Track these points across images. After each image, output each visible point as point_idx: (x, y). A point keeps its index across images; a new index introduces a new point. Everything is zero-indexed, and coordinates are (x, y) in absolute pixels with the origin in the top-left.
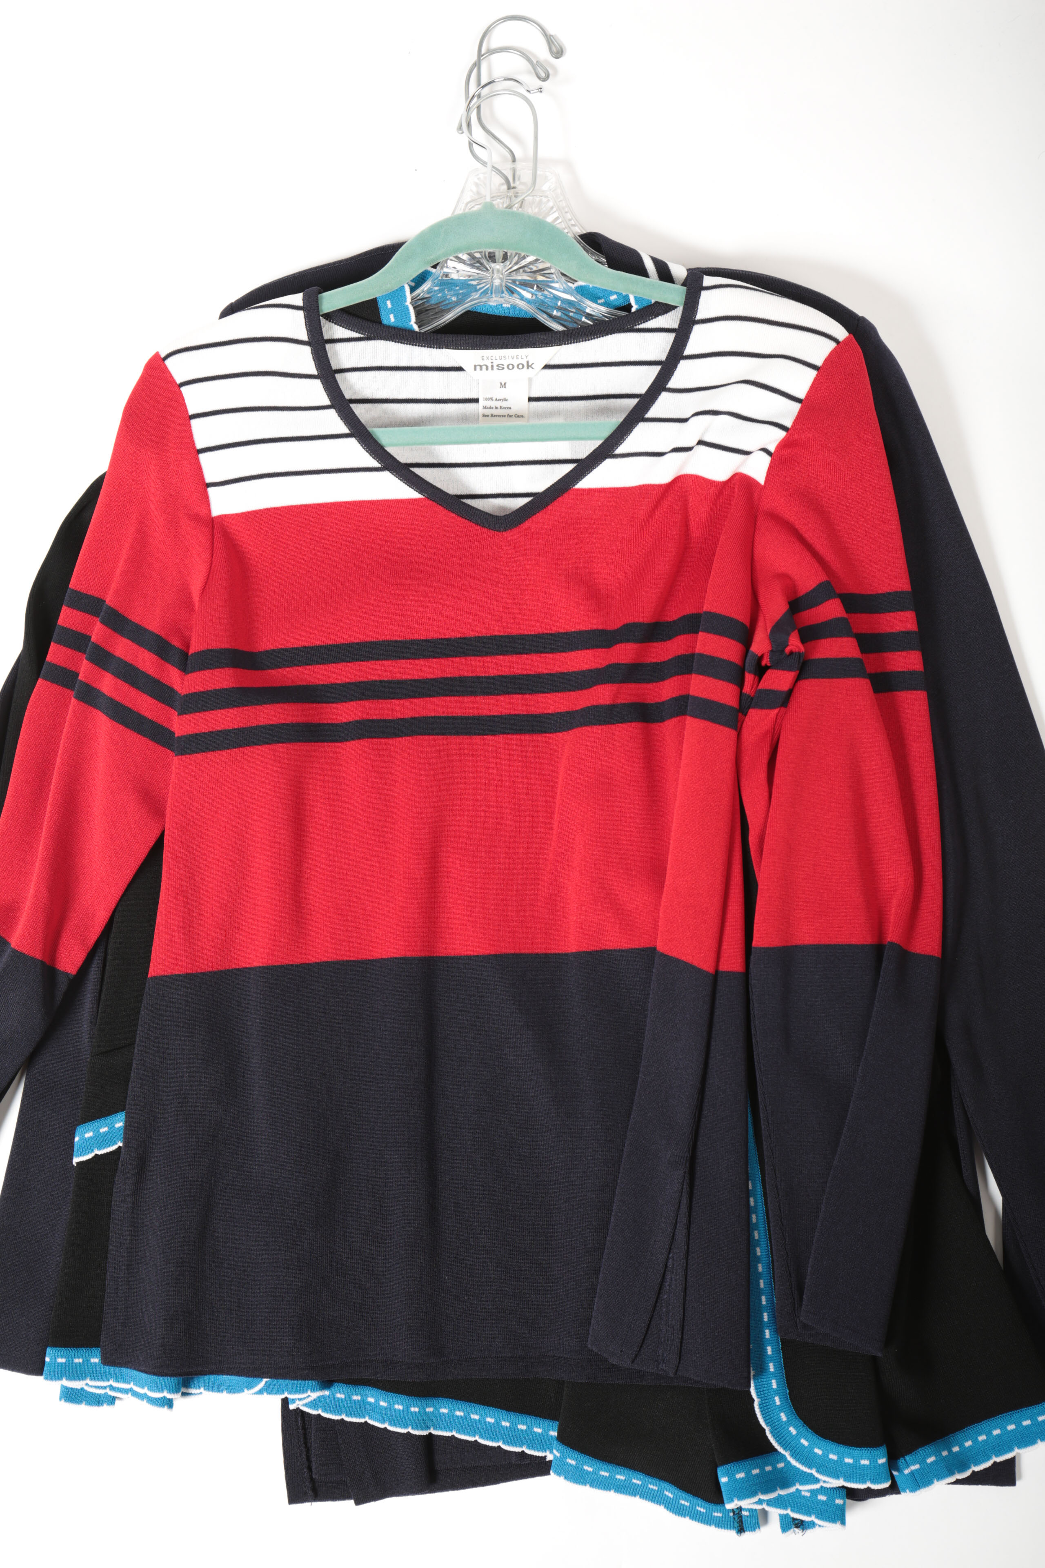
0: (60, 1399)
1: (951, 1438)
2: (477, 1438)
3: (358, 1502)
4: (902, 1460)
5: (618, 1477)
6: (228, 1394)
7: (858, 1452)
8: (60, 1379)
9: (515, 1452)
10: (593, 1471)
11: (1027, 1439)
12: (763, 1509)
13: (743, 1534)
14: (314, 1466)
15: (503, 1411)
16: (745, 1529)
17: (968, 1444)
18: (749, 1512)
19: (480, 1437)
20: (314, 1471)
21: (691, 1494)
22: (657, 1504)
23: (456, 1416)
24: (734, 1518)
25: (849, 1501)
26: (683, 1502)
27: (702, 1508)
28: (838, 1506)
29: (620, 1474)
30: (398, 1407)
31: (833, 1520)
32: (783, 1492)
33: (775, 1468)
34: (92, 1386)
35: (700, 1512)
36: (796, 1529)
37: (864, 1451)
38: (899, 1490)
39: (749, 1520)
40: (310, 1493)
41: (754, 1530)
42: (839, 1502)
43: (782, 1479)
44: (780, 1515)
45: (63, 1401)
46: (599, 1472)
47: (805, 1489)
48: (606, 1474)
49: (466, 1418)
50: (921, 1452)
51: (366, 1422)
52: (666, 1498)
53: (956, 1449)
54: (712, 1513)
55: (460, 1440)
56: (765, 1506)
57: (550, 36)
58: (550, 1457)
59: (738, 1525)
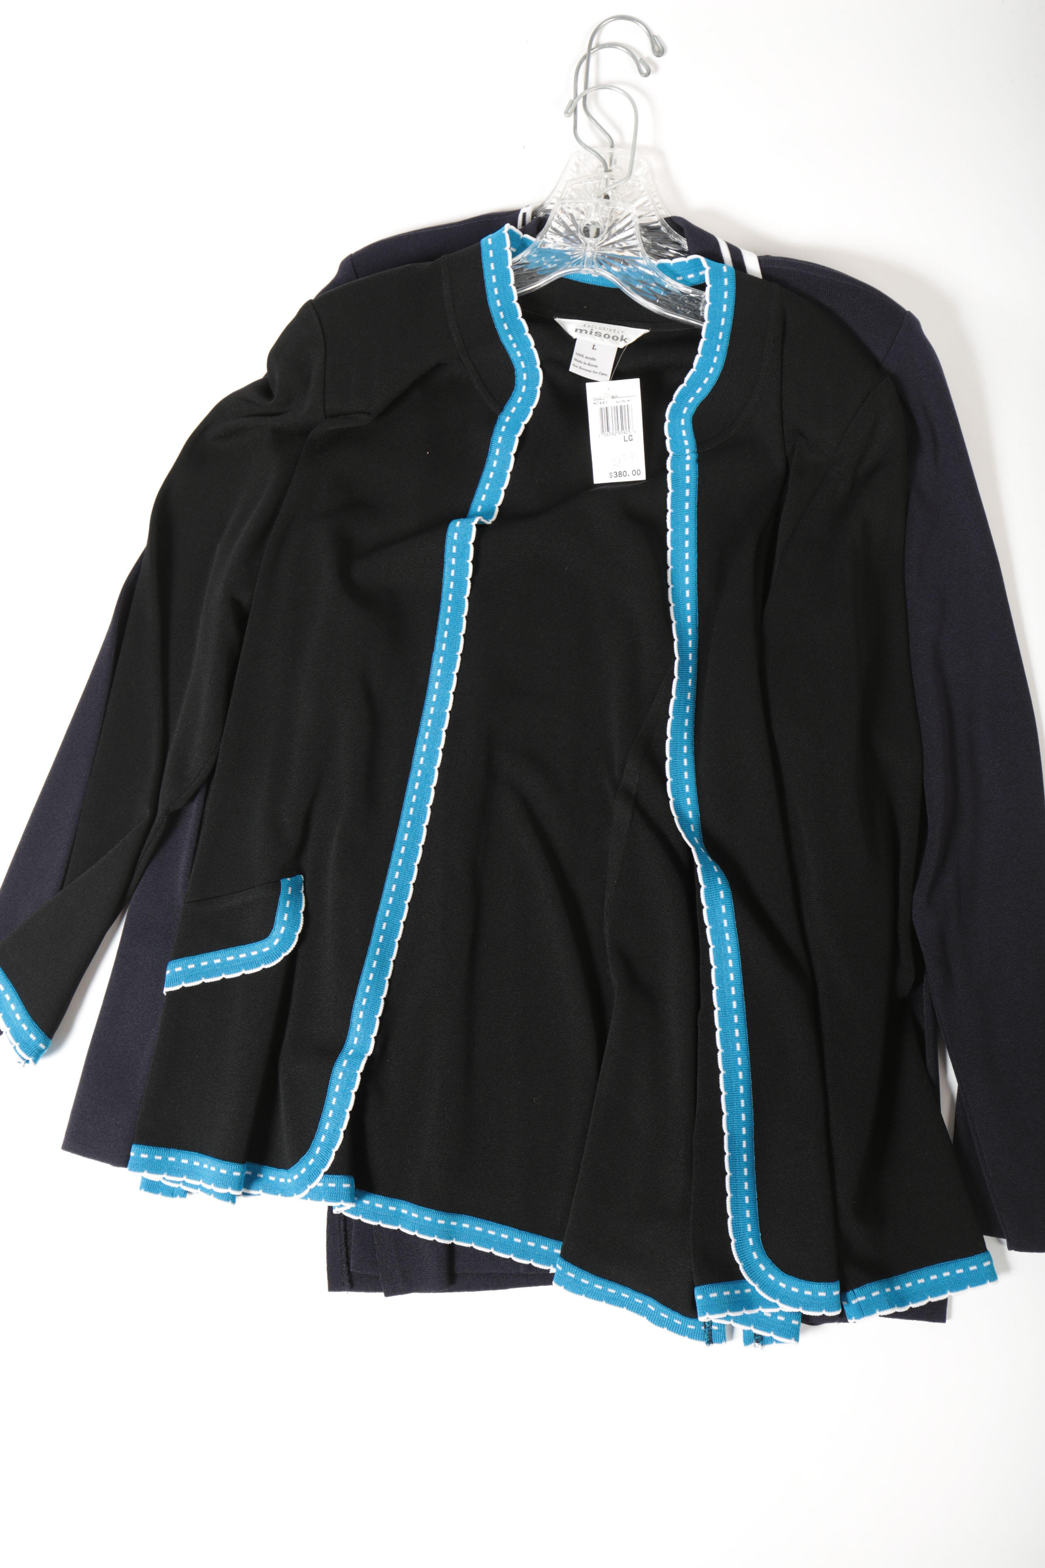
0: (141, 1189)
1: (895, 1279)
2: (492, 1250)
3: (387, 1295)
4: (851, 1292)
5: (610, 1290)
6: (282, 1197)
7: (817, 1286)
8: (142, 1171)
9: (524, 1264)
10: (589, 1284)
11: (959, 1284)
12: (731, 1325)
13: (711, 1345)
14: (352, 1261)
15: (516, 1230)
16: (713, 1341)
17: (909, 1285)
18: (718, 1327)
19: (495, 1250)
20: (352, 1265)
21: (670, 1308)
22: (641, 1315)
23: (476, 1231)
24: (705, 1331)
25: (803, 1325)
26: (663, 1315)
27: (678, 1320)
28: (794, 1326)
29: (612, 1288)
30: (428, 1219)
31: (789, 1337)
32: (748, 1312)
33: (742, 1292)
34: (168, 1180)
35: (677, 1324)
36: (756, 1344)
37: (822, 1285)
38: (846, 1317)
39: (718, 1333)
40: (348, 1284)
41: (721, 1342)
42: (795, 1322)
43: (749, 1302)
44: (744, 1331)
45: (143, 1190)
46: (594, 1285)
47: (767, 1312)
48: (600, 1287)
49: (484, 1233)
50: (868, 1287)
51: (399, 1230)
52: (649, 1311)
53: (898, 1288)
54: (687, 1325)
55: (478, 1251)
56: (732, 1322)
57: (654, 36)
58: (553, 1270)
59: (708, 1337)
